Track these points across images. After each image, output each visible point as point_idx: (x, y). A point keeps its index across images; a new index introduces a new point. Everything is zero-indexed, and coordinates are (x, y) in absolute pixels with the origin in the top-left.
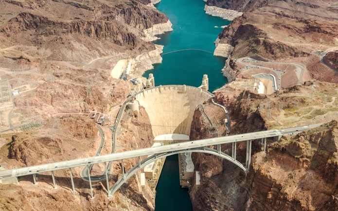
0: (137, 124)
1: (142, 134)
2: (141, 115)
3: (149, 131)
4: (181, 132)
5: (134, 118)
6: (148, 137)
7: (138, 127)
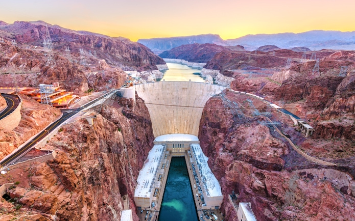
0: (129, 116)
1: (137, 130)
2: (139, 107)
3: (148, 129)
4: (186, 132)
5: (128, 109)
6: (147, 137)
7: (132, 121)
